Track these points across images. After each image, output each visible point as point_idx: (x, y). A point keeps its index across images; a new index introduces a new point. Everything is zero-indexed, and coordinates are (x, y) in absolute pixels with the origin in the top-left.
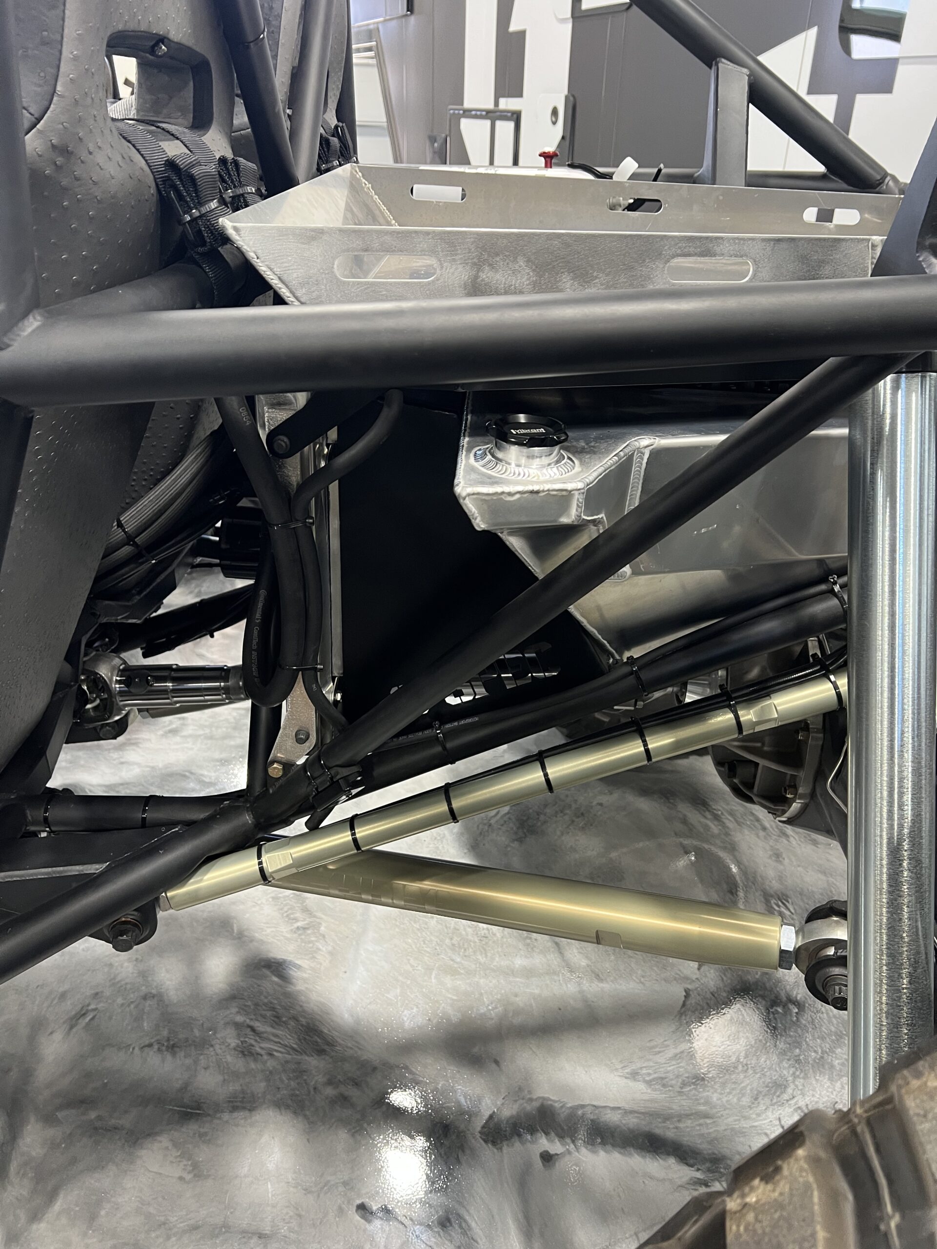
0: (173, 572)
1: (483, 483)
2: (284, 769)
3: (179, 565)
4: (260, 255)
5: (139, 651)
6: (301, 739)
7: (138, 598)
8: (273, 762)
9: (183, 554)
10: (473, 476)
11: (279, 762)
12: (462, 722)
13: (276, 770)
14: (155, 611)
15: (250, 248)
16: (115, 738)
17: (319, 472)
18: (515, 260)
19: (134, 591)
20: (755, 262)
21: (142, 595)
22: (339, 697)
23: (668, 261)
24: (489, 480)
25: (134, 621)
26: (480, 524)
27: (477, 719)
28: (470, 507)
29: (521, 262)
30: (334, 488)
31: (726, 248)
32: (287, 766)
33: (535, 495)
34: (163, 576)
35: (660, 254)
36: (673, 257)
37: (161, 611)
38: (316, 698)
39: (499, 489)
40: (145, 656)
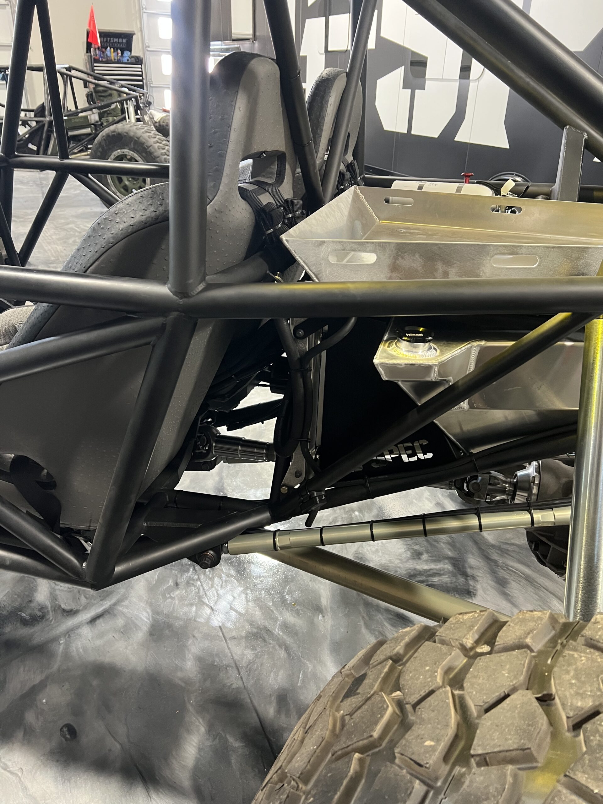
0: (247, 387)
1: (387, 358)
2: (288, 489)
3: (250, 384)
4: (296, 251)
5: (225, 428)
6: (297, 474)
7: (228, 399)
8: (283, 486)
9: (252, 379)
10: (385, 355)
11: (286, 486)
12: (379, 477)
13: (284, 490)
14: (236, 407)
15: (292, 248)
16: (209, 471)
17: (317, 346)
18: (414, 255)
19: (226, 396)
20: (540, 258)
21: (230, 398)
22: (318, 457)
23: (493, 256)
24: (391, 357)
25: (225, 411)
26: (385, 378)
27: (387, 476)
28: (381, 370)
29: (417, 256)
30: (324, 354)
31: (524, 250)
32: (291, 488)
33: (413, 366)
34: (241, 389)
35: (489, 253)
36: (496, 254)
37: (238, 408)
38: (307, 456)
39: (395, 361)
40: (228, 430)
